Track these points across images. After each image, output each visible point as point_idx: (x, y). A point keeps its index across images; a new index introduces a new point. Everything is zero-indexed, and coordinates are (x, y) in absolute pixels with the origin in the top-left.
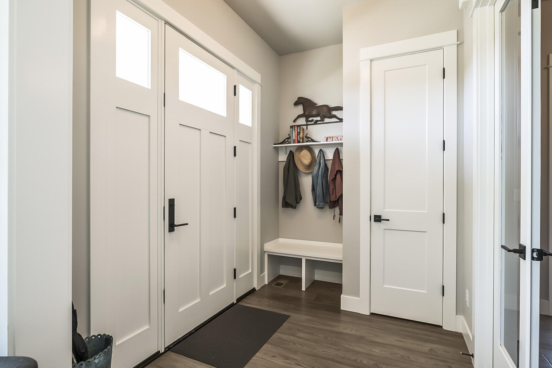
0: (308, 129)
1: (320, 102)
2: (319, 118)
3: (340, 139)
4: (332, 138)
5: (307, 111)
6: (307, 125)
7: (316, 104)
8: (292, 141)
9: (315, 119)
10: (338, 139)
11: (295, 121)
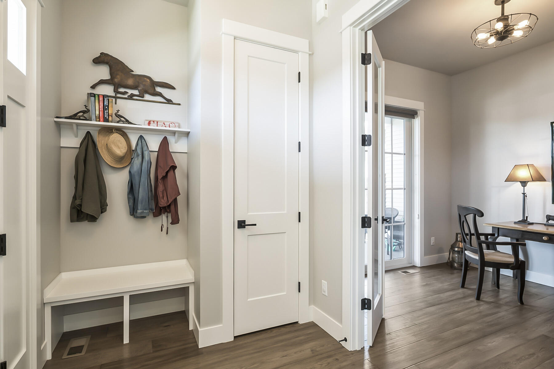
0: (117, 103)
1: (138, 70)
2: (136, 92)
3: (168, 126)
4: (157, 122)
5: (118, 76)
6: (116, 98)
7: (133, 71)
8: (94, 117)
9: (130, 92)
10: (165, 125)
11: (93, 87)
